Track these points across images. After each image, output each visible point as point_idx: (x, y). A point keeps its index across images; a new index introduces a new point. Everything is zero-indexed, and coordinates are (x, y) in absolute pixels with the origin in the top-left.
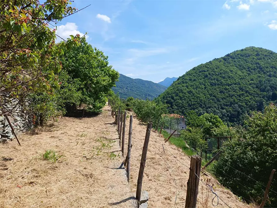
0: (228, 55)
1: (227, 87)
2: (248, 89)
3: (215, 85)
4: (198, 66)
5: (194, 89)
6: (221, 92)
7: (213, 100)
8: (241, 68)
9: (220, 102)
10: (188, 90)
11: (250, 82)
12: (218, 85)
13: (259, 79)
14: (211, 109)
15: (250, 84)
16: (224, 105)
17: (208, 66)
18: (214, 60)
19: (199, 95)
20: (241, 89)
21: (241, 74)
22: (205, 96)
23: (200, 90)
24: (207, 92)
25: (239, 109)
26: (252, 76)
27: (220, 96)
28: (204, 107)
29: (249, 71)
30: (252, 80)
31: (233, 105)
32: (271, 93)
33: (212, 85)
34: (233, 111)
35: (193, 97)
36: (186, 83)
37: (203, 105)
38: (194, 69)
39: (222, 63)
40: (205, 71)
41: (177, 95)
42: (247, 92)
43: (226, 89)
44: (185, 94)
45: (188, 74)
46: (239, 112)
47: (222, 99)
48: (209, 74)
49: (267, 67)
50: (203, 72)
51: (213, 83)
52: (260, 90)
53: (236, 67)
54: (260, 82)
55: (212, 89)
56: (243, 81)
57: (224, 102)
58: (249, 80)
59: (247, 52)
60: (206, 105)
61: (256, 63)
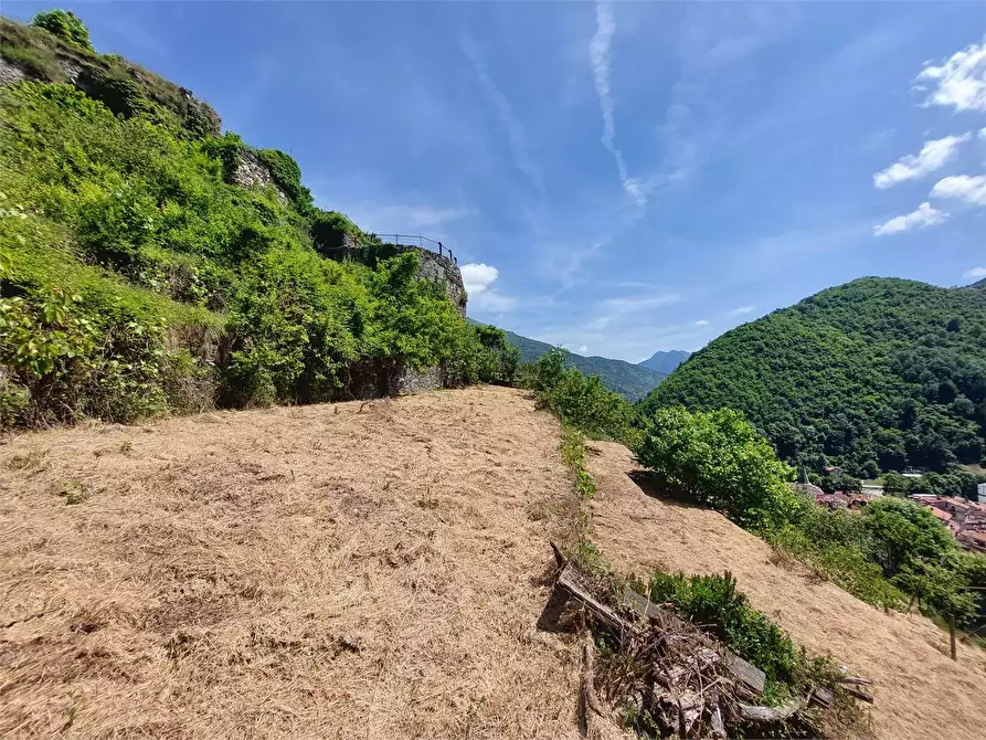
0: (809, 300)
1: (815, 374)
2: (869, 377)
3: (784, 368)
4: (738, 329)
5: (731, 378)
6: (800, 384)
7: (780, 402)
8: (848, 327)
9: (797, 407)
10: (715, 380)
11: (875, 359)
12: (790, 368)
13: (898, 352)
14: (777, 425)
15: (875, 365)
16: (809, 414)
17: (763, 327)
18: (775, 312)
19: (744, 393)
20: (850, 376)
21: (851, 343)
22: (760, 393)
23: (746, 380)
24: (763, 384)
25: (850, 425)
26: (877, 346)
27: (797, 394)
28: (758, 420)
29: (868, 333)
30: (879, 355)
31: (831, 415)
32: (937, 385)
33: (774, 368)
34: (834, 428)
35: (730, 397)
36: (712, 366)
38: (728, 335)
39: (795, 318)
40: (754, 340)
41: (691, 393)
42: (867, 383)
43: (812, 378)
44: (710, 390)
45: (713, 345)
46: (849, 431)
47: (803, 401)
48: (767, 345)
49: (918, 324)
50: (752, 342)
51: (776, 364)
52: (904, 377)
53: (833, 325)
54: (902, 359)
55: (777, 378)
56: (855, 358)
57: (808, 408)
58: (872, 355)
59: (860, 290)
60: (763, 416)
61: (886, 315)
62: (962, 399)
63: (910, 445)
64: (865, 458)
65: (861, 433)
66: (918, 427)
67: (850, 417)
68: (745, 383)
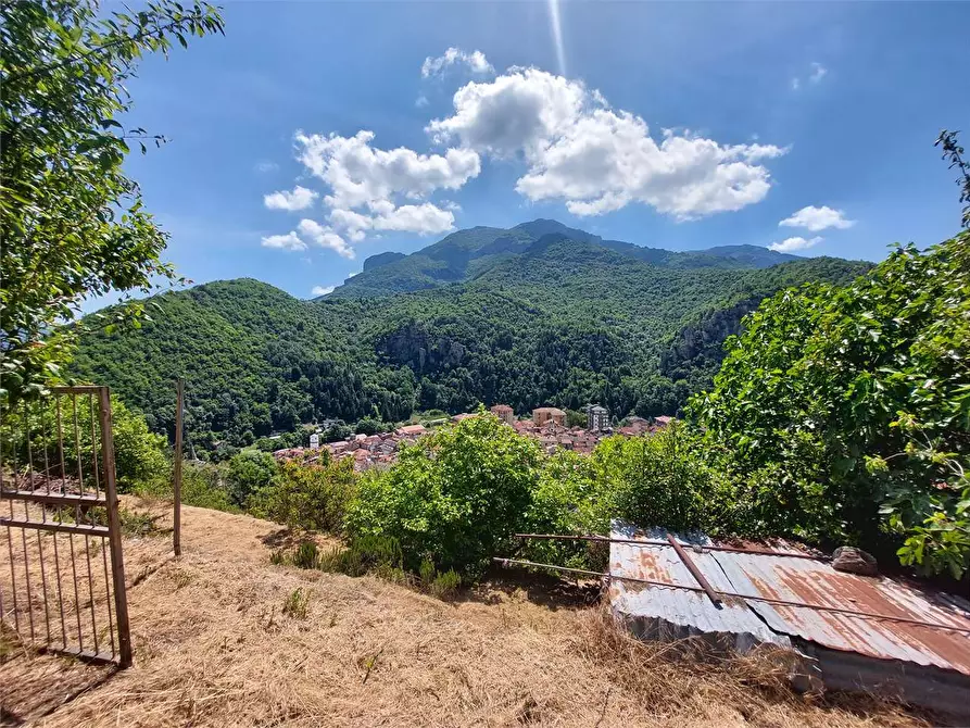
0: (202, 288)
1: (205, 358)
2: (248, 362)
3: (175, 351)
5: (113, 360)
6: (190, 367)
7: (170, 386)
8: (233, 318)
9: (189, 389)
10: (93, 362)
11: (252, 347)
12: (181, 351)
13: (268, 343)
14: (168, 409)
15: (253, 352)
16: (199, 396)
18: (168, 294)
19: (130, 377)
20: (233, 361)
21: (233, 331)
22: (149, 377)
23: (133, 363)
24: (152, 367)
25: (233, 403)
26: (255, 336)
27: (187, 376)
28: (147, 406)
29: (248, 325)
30: (255, 344)
31: (218, 395)
32: (290, 369)
33: (165, 351)
34: (220, 407)
35: (114, 382)
37: (144, 401)
39: (187, 303)
42: (246, 367)
43: (202, 362)
46: (232, 408)
47: (194, 383)
48: (158, 326)
49: (281, 322)
51: (167, 346)
52: (272, 363)
53: (221, 315)
54: (270, 348)
55: (168, 360)
56: (237, 345)
57: (197, 390)
58: (250, 344)
59: (243, 288)
60: (152, 401)
61: (261, 312)
62: (304, 378)
63: (274, 413)
64: (244, 429)
65: (242, 408)
66: (279, 401)
67: (234, 396)
68: (131, 366)
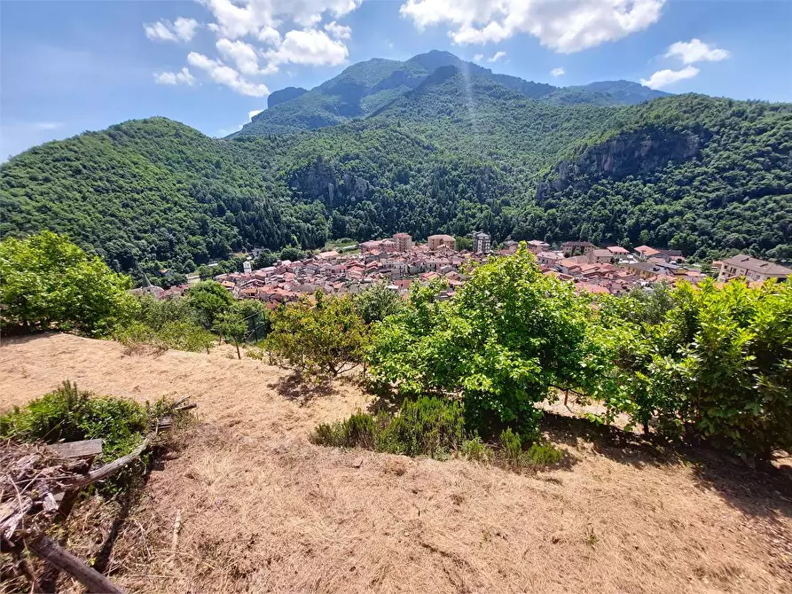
0: (117, 128)
1: (136, 196)
2: (176, 199)
3: (107, 190)
4: (46, 147)
5: (52, 201)
6: (125, 206)
7: (112, 223)
8: (154, 158)
9: (129, 225)
10: (34, 203)
11: (178, 185)
12: (114, 191)
13: (191, 181)
14: (115, 243)
15: (179, 190)
16: (139, 231)
17: (75, 148)
18: (85, 134)
19: (72, 216)
20: (164, 199)
22: (90, 215)
23: (71, 203)
24: (90, 207)
25: (171, 236)
26: (179, 175)
27: (123, 213)
28: (95, 241)
29: (170, 165)
30: (179, 182)
31: (156, 230)
32: (216, 204)
33: (98, 191)
34: (160, 240)
35: (58, 221)
36: (24, 187)
37: (92, 237)
38: (34, 151)
39: (108, 144)
40: (69, 160)
42: (176, 203)
43: (135, 200)
44: (29, 214)
45: (17, 162)
46: (171, 242)
47: (132, 220)
48: (85, 167)
49: (199, 161)
50: (67, 162)
51: (99, 186)
52: (198, 199)
53: (142, 154)
54: (194, 186)
55: (103, 200)
56: (163, 183)
57: (137, 226)
58: (175, 182)
59: (157, 127)
60: (98, 236)
61: (179, 151)
62: (229, 213)
63: (208, 245)
64: (185, 258)
65: (179, 240)
66: (210, 234)
67: (170, 231)
68: (70, 206)
